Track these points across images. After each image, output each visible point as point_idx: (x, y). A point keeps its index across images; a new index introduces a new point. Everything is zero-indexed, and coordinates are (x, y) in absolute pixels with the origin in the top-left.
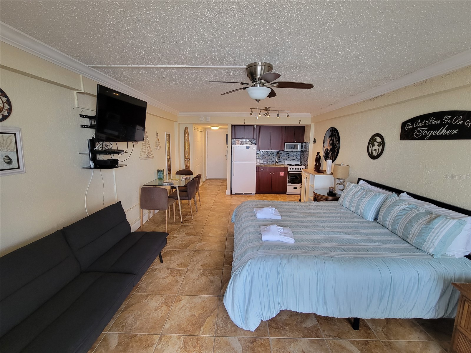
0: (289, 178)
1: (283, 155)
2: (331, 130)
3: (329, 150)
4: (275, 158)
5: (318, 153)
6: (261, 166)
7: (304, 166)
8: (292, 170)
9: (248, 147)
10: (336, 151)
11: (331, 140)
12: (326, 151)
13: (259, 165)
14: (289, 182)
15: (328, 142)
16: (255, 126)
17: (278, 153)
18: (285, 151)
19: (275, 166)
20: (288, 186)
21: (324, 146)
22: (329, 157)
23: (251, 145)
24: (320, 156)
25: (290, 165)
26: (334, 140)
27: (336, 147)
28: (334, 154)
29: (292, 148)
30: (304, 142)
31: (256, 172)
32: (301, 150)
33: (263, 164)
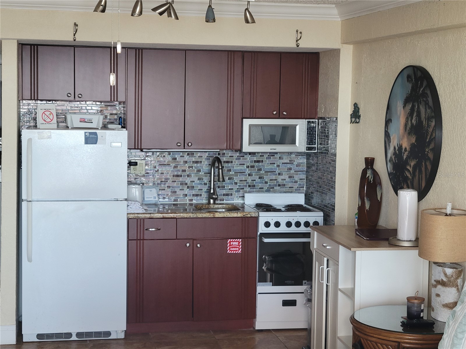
0: (262, 262)
1: (236, 166)
2: (409, 77)
3: (406, 153)
4: (206, 180)
5: (370, 162)
6: (148, 216)
7: (322, 214)
8: (272, 229)
9: (91, 139)
10: (431, 155)
11: (411, 114)
12: (395, 154)
13: (137, 209)
14: (263, 279)
15: (402, 120)
16: (119, 50)
17: (216, 161)
18: (244, 151)
19: (207, 215)
20: (259, 298)
21: (387, 135)
22: (406, 179)
23: (105, 127)
24: (375, 174)
25: (268, 208)
26: (423, 115)
27: (430, 143)
28: (423, 169)
29: (272, 141)
30: (320, 115)
31: (128, 240)
32: (309, 149)
33: (156, 205)
